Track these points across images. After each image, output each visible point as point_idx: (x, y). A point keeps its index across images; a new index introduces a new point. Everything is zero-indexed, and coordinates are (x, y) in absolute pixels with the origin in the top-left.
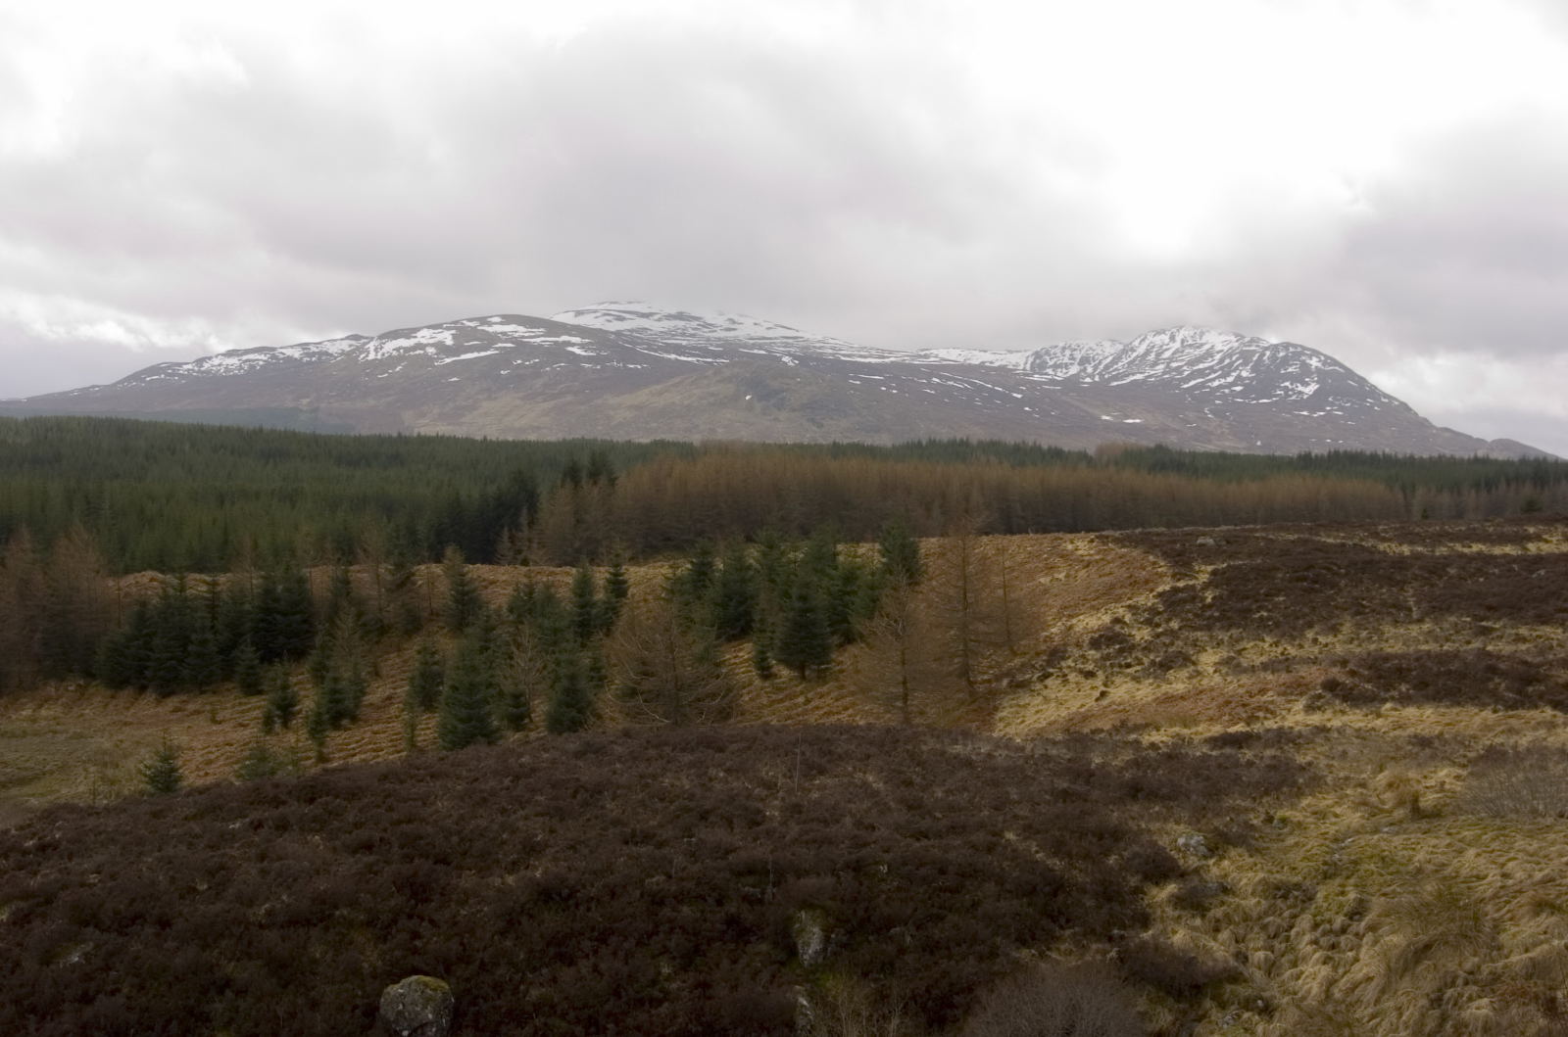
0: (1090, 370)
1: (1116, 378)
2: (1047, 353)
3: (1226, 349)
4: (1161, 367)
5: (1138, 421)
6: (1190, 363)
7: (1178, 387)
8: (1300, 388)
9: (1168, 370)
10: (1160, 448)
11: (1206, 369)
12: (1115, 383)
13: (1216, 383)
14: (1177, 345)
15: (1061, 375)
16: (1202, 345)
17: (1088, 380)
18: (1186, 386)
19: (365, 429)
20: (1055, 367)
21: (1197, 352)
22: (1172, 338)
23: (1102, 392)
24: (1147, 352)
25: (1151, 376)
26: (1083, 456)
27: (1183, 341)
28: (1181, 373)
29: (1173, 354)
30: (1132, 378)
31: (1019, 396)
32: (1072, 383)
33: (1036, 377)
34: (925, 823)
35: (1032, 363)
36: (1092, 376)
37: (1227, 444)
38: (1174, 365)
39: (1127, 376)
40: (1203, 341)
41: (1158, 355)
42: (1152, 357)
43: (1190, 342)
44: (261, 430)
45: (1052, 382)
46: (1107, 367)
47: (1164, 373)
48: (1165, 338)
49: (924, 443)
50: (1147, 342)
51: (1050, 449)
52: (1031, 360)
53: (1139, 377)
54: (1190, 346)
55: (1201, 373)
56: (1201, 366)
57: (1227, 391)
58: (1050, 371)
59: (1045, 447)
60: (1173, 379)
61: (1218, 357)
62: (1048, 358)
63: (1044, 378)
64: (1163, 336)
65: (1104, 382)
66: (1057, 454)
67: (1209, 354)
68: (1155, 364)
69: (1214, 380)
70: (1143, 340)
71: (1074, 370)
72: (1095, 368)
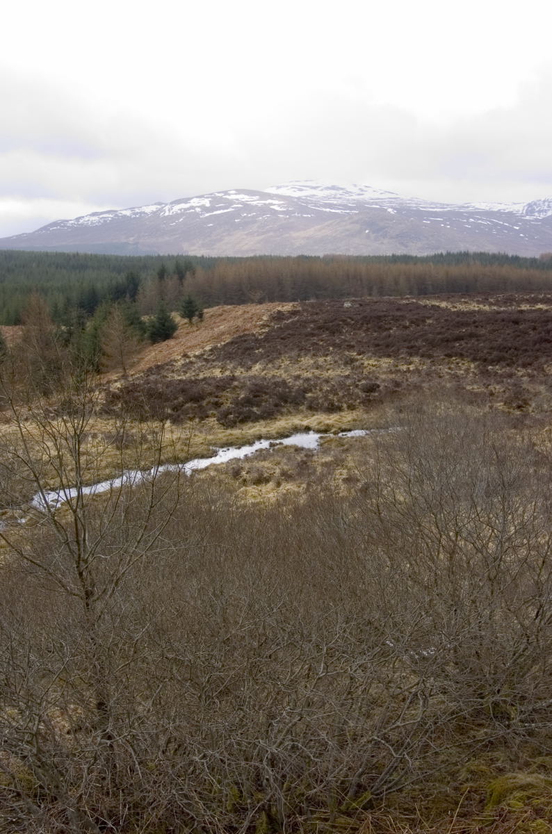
2: (535, 204)
15: (542, 216)
20: (540, 212)
26: (533, 261)
31: (517, 228)
32: (548, 221)
33: (528, 218)
45: (537, 220)
52: (526, 208)
58: (536, 214)
59: (510, 255)
62: (536, 207)
63: (532, 218)
66: (516, 259)
71: (550, 213)
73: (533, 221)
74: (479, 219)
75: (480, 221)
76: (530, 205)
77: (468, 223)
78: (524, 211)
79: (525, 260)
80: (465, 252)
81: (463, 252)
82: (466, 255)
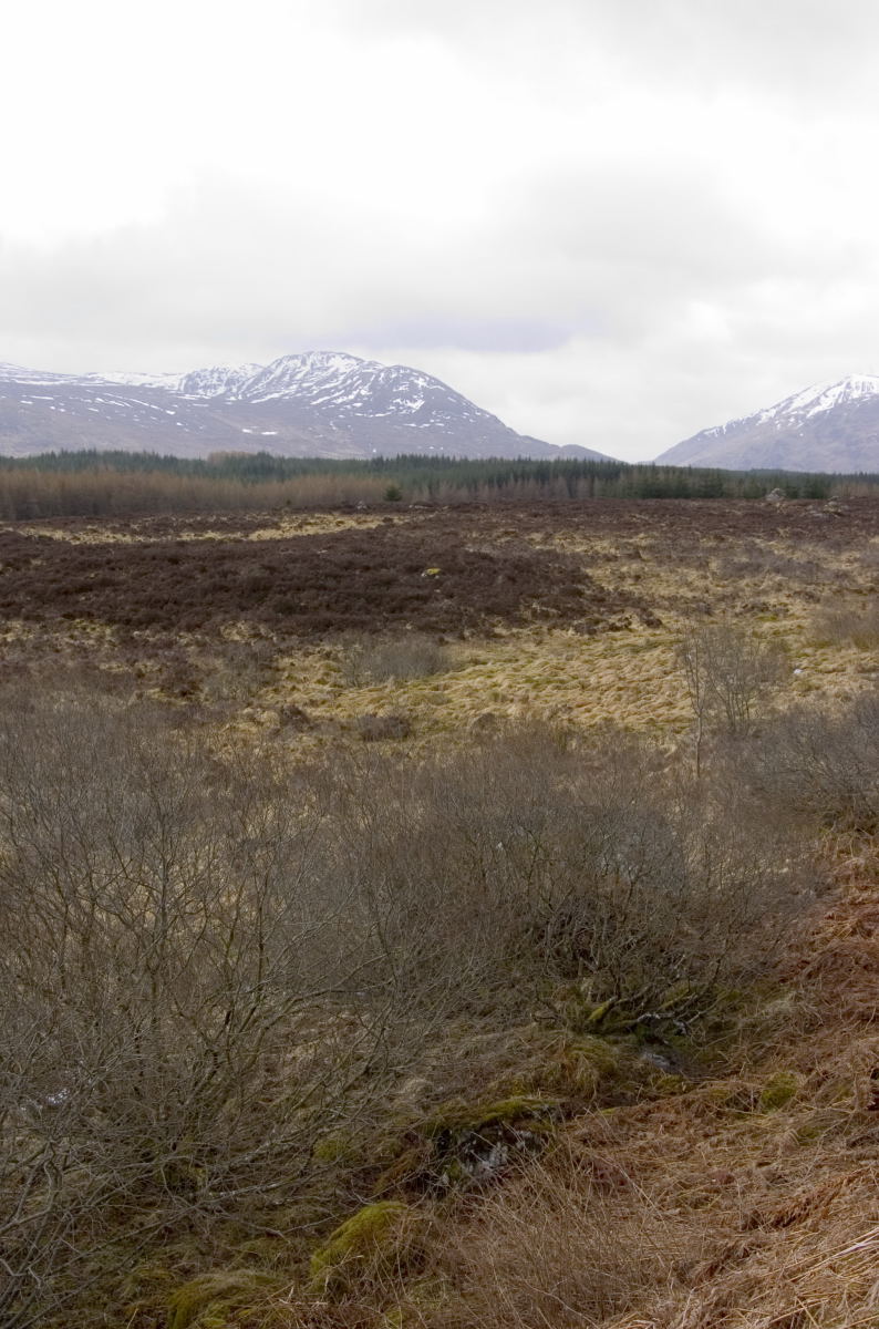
0: (234, 390)
1: (256, 397)
2: (199, 376)
3: (348, 371)
4: (294, 388)
5: (273, 433)
6: (319, 384)
7: (308, 404)
8: (409, 404)
9: (301, 389)
11: (331, 388)
12: (254, 402)
13: (340, 401)
14: (307, 368)
15: (210, 394)
16: (328, 368)
17: (233, 398)
18: (314, 403)
20: (205, 388)
21: (325, 374)
22: (304, 363)
23: (245, 410)
24: (283, 374)
25: (286, 395)
27: (312, 365)
28: (311, 392)
29: (305, 375)
30: (269, 397)
31: (172, 413)
32: (218, 402)
33: (187, 397)
35: (186, 385)
36: (236, 395)
37: (348, 451)
38: (305, 385)
39: (266, 395)
40: (330, 365)
41: (292, 377)
42: (287, 378)
43: (319, 365)
45: (201, 400)
46: (249, 388)
47: (297, 392)
49: (57, 455)
50: (283, 366)
52: (184, 382)
53: (276, 395)
54: (319, 369)
55: (327, 392)
56: (328, 386)
57: (348, 407)
58: (200, 391)
60: (304, 397)
61: (342, 378)
62: (198, 380)
63: (193, 397)
64: (296, 361)
65: (247, 400)
67: (334, 376)
68: (288, 385)
69: (338, 397)
70: (279, 364)
71: (221, 390)
72: (239, 388)
73: (195, 402)
74: (111, 399)
75: (113, 402)
76: (190, 377)
77: (95, 405)
78: (182, 388)
79: (186, 462)
80: (90, 451)
81: (87, 450)
82: (93, 455)
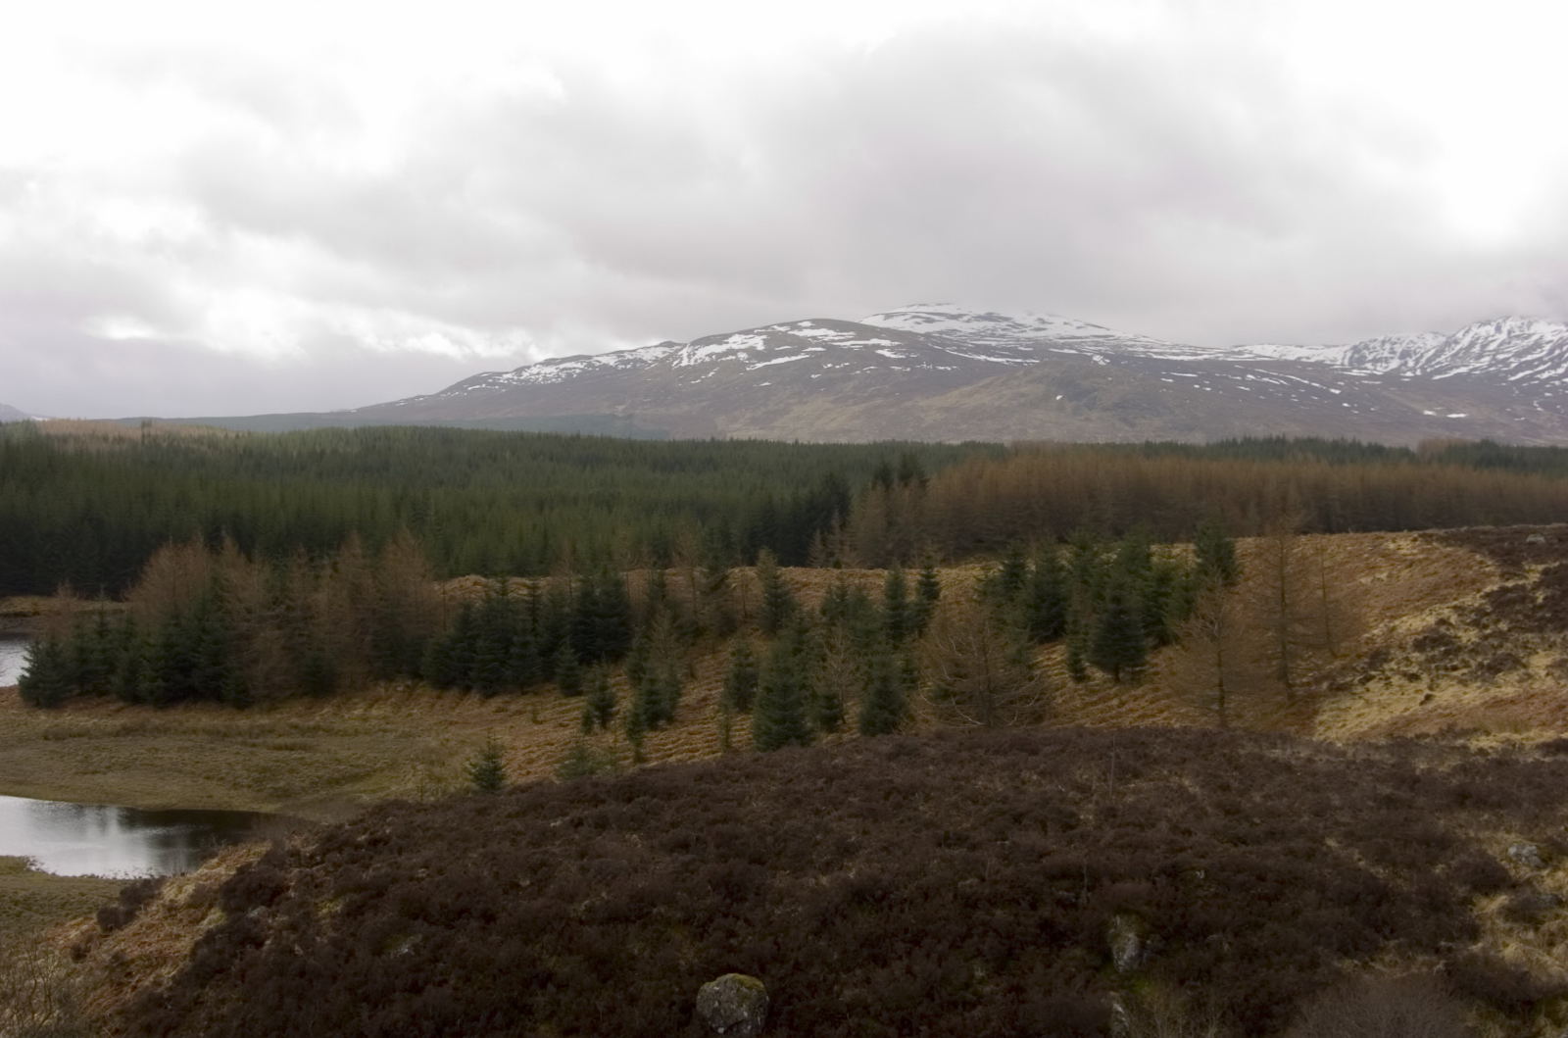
0: (1411, 363)
1: (1439, 371)
2: (1366, 347)
3: (1555, 339)
4: (1486, 360)
5: (1462, 415)
6: (1518, 355)
7: (1504, 380)
9: (1495, 362)
10: (1486, 444)
11: (1534, 360)
12: (1437, 377)
13: (1546, 375)
14: (1503, 336)
15: (1380, 370)
16: (1530, 336)
17: (1409, 374)
18: (1513, 378)
19: (680, 434)
20: (1375, 361)
21: (1526, 343)
22: (1498, 329)
23: (1425, 386)
24: (1472, 344)
25: (1475, 369)
26: (1405, 452)
27: (1509, 332)
28: (1508, 365)
29: (1501, 344)
30: (1455, 371)
31: (1337, 392)
32: (1392, 378)
33: (1355, 373)
34: (1243, 828)
35: (1351, 358)
36: (1413, 370)
37: (1557, 437)
38: (1501, 357)
39: (1451, 369)
40: (1532, 331)
41: (1483, 346)
42: (1477, 349)
43: (1518, 333)
44: (578, 436)
45: (1372, 377)
46: (1429, 360)
47: (1490, 365)
48: (1491, 329)
49: (1239, 441)
50: (1471, 334)
51: (1370, 446)
52: (1349, 354)
53: (1463, 370)
54: (1517, 337)
55: (1529, 365)
56: (1529, 358)
57: (1557, 383)
58: (1369, 365)
59: (1365, 443)
60: (1499, 371)
61: (1547, 347)
62: (1366, 352)
63: (1363, 373)
64: (1488, 328)
65: (1427, 376)
66: (1377, 451)
67: (1538, 345)
68: (1479, 356)
69: (1543, 371)
70: (1467, 332)
71: (1394, 364)
72: (1417, 361)
73: (1364, 378)
75: (1266, 380)
77: (1244, 382)
78: (1346, 362)
